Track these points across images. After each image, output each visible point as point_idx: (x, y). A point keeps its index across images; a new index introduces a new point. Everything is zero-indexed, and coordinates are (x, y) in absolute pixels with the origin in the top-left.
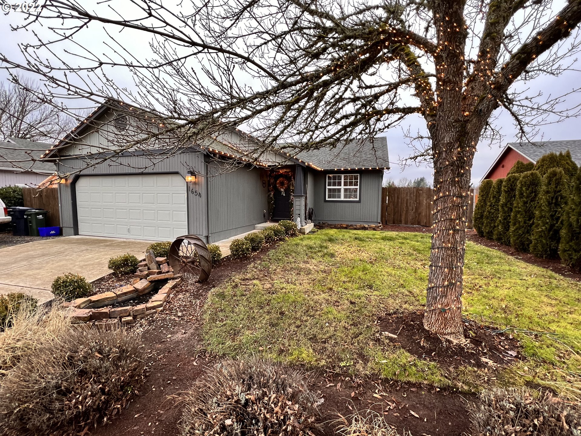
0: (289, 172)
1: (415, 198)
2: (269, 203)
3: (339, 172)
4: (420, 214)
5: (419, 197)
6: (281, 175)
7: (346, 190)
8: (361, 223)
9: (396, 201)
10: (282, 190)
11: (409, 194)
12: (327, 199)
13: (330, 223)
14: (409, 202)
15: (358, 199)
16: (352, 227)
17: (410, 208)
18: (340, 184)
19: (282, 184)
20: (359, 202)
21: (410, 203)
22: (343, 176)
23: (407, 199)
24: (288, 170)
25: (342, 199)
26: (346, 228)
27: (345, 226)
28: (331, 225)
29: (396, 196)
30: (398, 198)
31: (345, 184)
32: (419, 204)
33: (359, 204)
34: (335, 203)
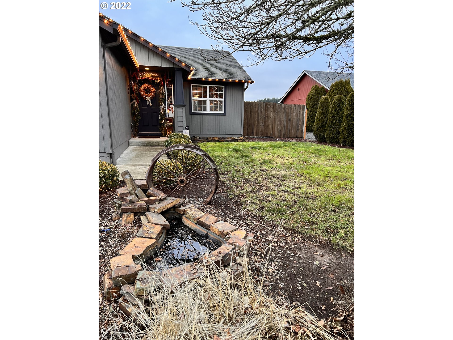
0: (157, 77)
1: (264, 111)
2: (133, 114)
3: (207, 82)
4: (268, 126)
5: (268, 111)
6: (146, 81)
7: (211, 102)
8: (231, 136)
9: (249, 115)
10: (148, 99)
11: (260, 108)
12: (193, 111)
13: (201, 136)
14: (259, 115)
15: (223, 112)
16: (223, 140)
17: (261, 121)
18: (205, 95)
19: (147, 91)
20: (224, 115)
21: (261, 116)
22: (208, 86)
23: (258, 114)
24: (155, 75)
25: (208, 111)
26: (218, 141)
27: (216, 139)
28: (203, 138)
29: (249, 110)
30: (251, 112)
31: (211, 96)
32: (268, 117)
33: (225, 117)
34: (201, 116)
